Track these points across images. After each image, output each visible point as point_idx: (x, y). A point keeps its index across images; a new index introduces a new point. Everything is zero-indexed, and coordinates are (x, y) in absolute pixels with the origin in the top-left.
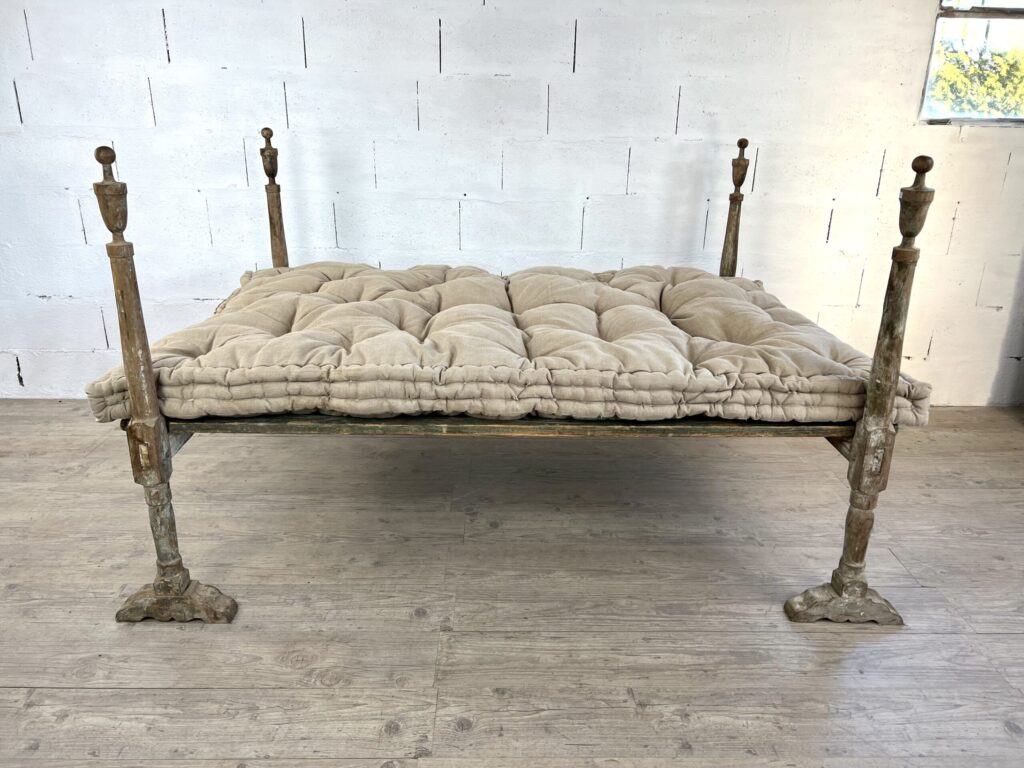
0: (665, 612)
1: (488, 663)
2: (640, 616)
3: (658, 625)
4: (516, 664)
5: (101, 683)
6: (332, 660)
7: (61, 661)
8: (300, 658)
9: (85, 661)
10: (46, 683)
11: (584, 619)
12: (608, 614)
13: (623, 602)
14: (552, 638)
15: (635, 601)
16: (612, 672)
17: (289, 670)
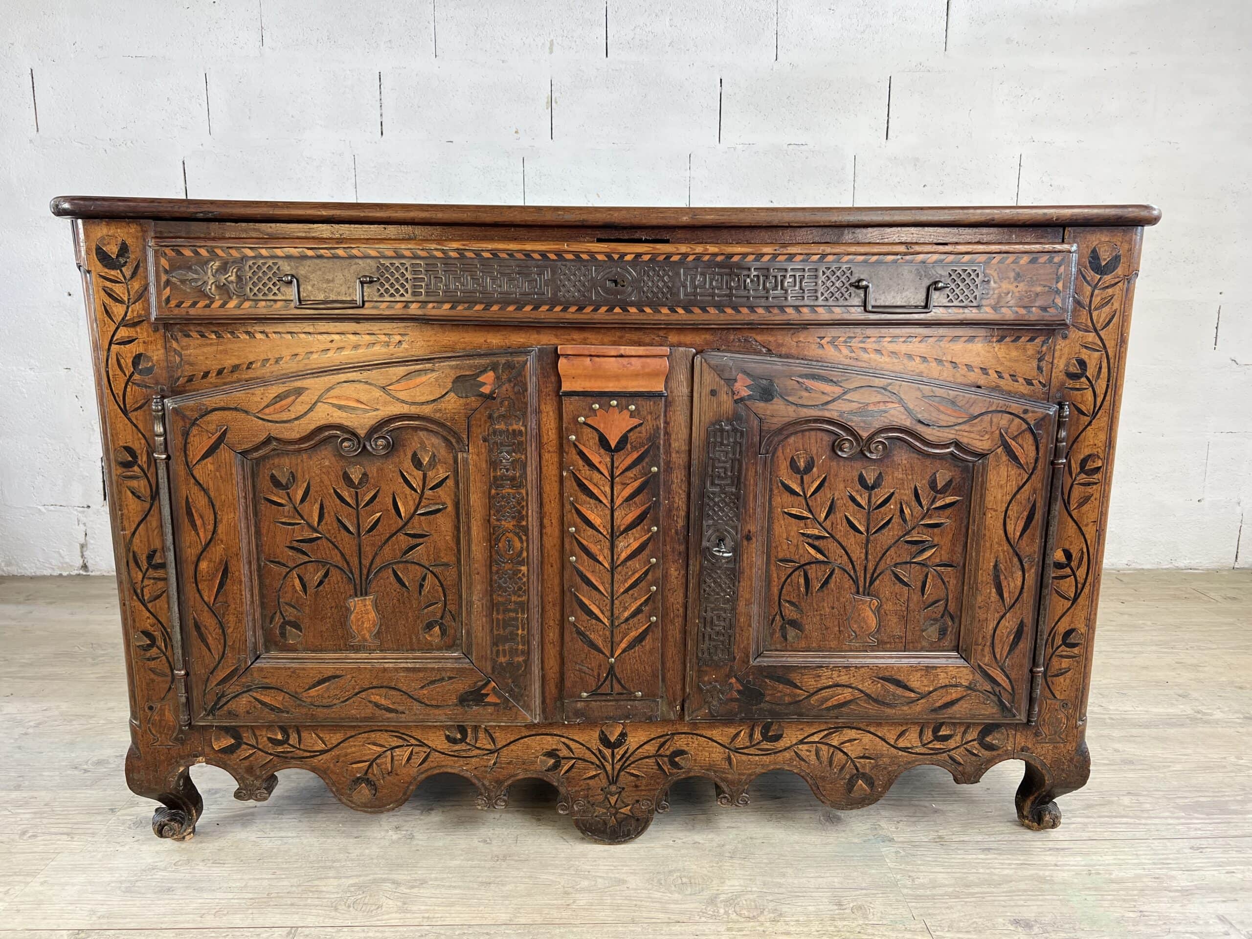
0: (1197, 812)
1: (977, 885)
2: (1166, 818)
3: (1199, 829)
4: (1022, 886)
5: (395, 918)
6: (736, 883)
7: (324, 889)
8: (684, 880)
9: (360, 887)
10: (310, 920)
11: (1085, 824)
12: (1116, 817)
13: (1126, 800)
14: (1050, 849)
15: (1141, 799)
16: (1177, 894)
17: (676, 896)
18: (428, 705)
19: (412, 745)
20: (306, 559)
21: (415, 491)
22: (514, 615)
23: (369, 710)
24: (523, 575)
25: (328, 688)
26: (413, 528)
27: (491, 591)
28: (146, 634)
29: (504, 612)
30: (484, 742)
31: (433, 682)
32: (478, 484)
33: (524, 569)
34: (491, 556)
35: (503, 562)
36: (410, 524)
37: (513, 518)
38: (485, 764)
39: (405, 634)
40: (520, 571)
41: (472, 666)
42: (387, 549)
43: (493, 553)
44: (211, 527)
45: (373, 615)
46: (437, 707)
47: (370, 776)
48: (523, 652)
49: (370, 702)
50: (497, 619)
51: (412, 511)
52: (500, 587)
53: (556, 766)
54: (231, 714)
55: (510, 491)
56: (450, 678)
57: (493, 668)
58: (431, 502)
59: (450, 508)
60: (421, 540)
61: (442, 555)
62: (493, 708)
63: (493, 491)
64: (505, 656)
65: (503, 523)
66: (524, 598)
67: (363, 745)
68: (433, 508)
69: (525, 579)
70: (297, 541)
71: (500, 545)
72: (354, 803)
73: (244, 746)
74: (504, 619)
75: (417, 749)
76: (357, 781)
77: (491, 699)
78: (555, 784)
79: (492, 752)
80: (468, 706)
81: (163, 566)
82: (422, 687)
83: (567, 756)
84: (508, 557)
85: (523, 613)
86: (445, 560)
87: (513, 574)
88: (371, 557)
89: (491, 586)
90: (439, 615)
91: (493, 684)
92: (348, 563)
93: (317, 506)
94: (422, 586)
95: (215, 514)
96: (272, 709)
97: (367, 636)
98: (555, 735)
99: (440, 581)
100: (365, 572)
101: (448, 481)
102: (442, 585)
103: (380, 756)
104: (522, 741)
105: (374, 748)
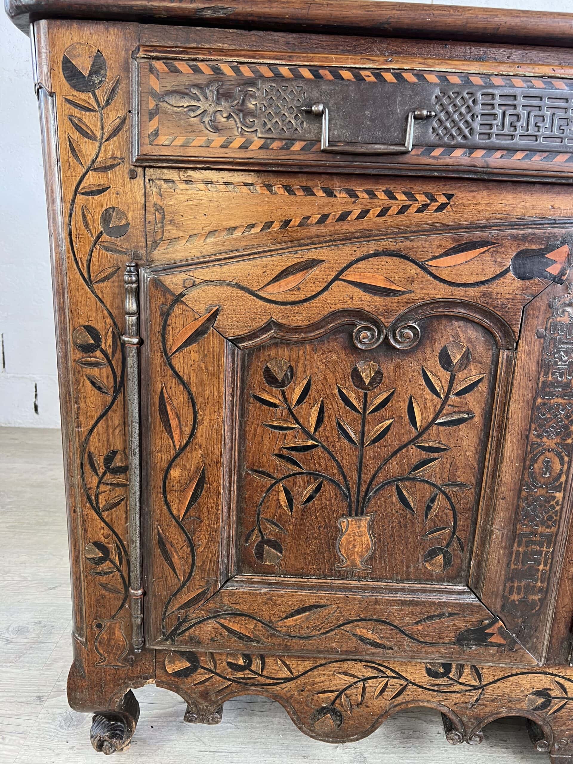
18: (421, 642)
19: (387, 677)
20: (296, 469)
21: (438, 395)
22: (538, 548)
23: (353, 643)
24: (557, 502)
25: (307, 618)
26: (428, 440)
27: (515, 519)
28: (99, 545)
29: (527, 545)
30: (468, 678)
31: (430, 618)
32: (523, 391)
33: (559, 495)
34: (522, 479)
35: (535, 487)
36: (425, 436)
37: (558, 434)
38: (467, 700)
39: (402, 562)
40: (555, 497)
41: (478, 602)
42: (393, 463)
43: (526, 475)
44: (188, 429)
45: (367, 538)
46: (432, 644)
47: (337, 706)
48: (540, 590)
49: (354, 635)
50: (518, 552)
51: (430, 420)
52: (527, 515)
53: (544, 706)
54: (192, 640)
55: (560, 400)
56: (451, 614)
57: (503, 607)
58: (456, 409)
59: (478, 418)
60: (436, 455)
61: (459, 473)
62: (496, 649)
63: (539, 400)
64: (518, 594)
65: (545, 439)
66: (553, 530)
67: (333, 675)
68: (456, 417)
69: (558, 508)
70: (288, 448)
71: (536, 466)
72: (315, 733)
73: (201, 670)
74: (525, 552)
75: (392, 681)
76: (322, 711)
77: (496, 639)
78: (540, 723)
79: (476, 688)
80: (468, 645)
81: (125, 470)
82: (417, 623)
83: (559, 695)
84: (542, 480)
85: (548, 546)
86: (461, 480)
87: (545, 501)
88: (372, 471)
89: (517, 513)
90: (445, 542)
91: (501, 623)
92: (345, 477)
93: (316, 408)
94: (429, 508)
95: (195, 413)
96: (241, 638)
97: (358, 561)
98: (550, 674)
99: (451, 504)
100: (364, 488)
101: (480, 385)
102: (453, 509)
103: (351, 686)
104: (511, 679)
105: (345, 678)
